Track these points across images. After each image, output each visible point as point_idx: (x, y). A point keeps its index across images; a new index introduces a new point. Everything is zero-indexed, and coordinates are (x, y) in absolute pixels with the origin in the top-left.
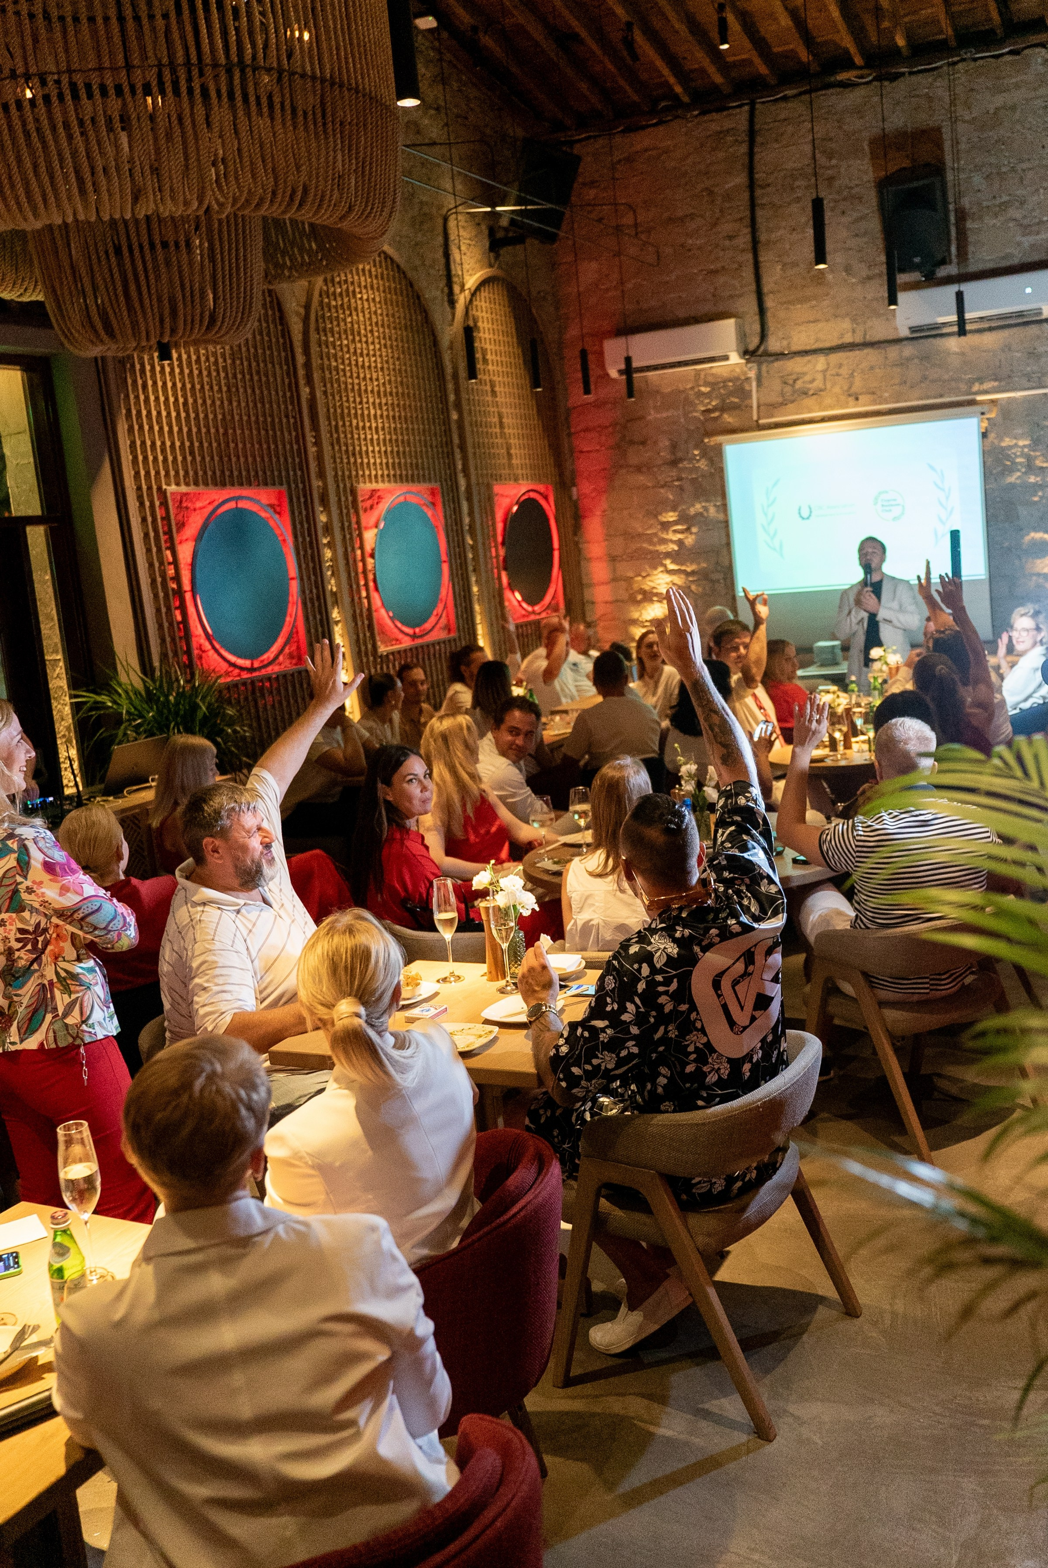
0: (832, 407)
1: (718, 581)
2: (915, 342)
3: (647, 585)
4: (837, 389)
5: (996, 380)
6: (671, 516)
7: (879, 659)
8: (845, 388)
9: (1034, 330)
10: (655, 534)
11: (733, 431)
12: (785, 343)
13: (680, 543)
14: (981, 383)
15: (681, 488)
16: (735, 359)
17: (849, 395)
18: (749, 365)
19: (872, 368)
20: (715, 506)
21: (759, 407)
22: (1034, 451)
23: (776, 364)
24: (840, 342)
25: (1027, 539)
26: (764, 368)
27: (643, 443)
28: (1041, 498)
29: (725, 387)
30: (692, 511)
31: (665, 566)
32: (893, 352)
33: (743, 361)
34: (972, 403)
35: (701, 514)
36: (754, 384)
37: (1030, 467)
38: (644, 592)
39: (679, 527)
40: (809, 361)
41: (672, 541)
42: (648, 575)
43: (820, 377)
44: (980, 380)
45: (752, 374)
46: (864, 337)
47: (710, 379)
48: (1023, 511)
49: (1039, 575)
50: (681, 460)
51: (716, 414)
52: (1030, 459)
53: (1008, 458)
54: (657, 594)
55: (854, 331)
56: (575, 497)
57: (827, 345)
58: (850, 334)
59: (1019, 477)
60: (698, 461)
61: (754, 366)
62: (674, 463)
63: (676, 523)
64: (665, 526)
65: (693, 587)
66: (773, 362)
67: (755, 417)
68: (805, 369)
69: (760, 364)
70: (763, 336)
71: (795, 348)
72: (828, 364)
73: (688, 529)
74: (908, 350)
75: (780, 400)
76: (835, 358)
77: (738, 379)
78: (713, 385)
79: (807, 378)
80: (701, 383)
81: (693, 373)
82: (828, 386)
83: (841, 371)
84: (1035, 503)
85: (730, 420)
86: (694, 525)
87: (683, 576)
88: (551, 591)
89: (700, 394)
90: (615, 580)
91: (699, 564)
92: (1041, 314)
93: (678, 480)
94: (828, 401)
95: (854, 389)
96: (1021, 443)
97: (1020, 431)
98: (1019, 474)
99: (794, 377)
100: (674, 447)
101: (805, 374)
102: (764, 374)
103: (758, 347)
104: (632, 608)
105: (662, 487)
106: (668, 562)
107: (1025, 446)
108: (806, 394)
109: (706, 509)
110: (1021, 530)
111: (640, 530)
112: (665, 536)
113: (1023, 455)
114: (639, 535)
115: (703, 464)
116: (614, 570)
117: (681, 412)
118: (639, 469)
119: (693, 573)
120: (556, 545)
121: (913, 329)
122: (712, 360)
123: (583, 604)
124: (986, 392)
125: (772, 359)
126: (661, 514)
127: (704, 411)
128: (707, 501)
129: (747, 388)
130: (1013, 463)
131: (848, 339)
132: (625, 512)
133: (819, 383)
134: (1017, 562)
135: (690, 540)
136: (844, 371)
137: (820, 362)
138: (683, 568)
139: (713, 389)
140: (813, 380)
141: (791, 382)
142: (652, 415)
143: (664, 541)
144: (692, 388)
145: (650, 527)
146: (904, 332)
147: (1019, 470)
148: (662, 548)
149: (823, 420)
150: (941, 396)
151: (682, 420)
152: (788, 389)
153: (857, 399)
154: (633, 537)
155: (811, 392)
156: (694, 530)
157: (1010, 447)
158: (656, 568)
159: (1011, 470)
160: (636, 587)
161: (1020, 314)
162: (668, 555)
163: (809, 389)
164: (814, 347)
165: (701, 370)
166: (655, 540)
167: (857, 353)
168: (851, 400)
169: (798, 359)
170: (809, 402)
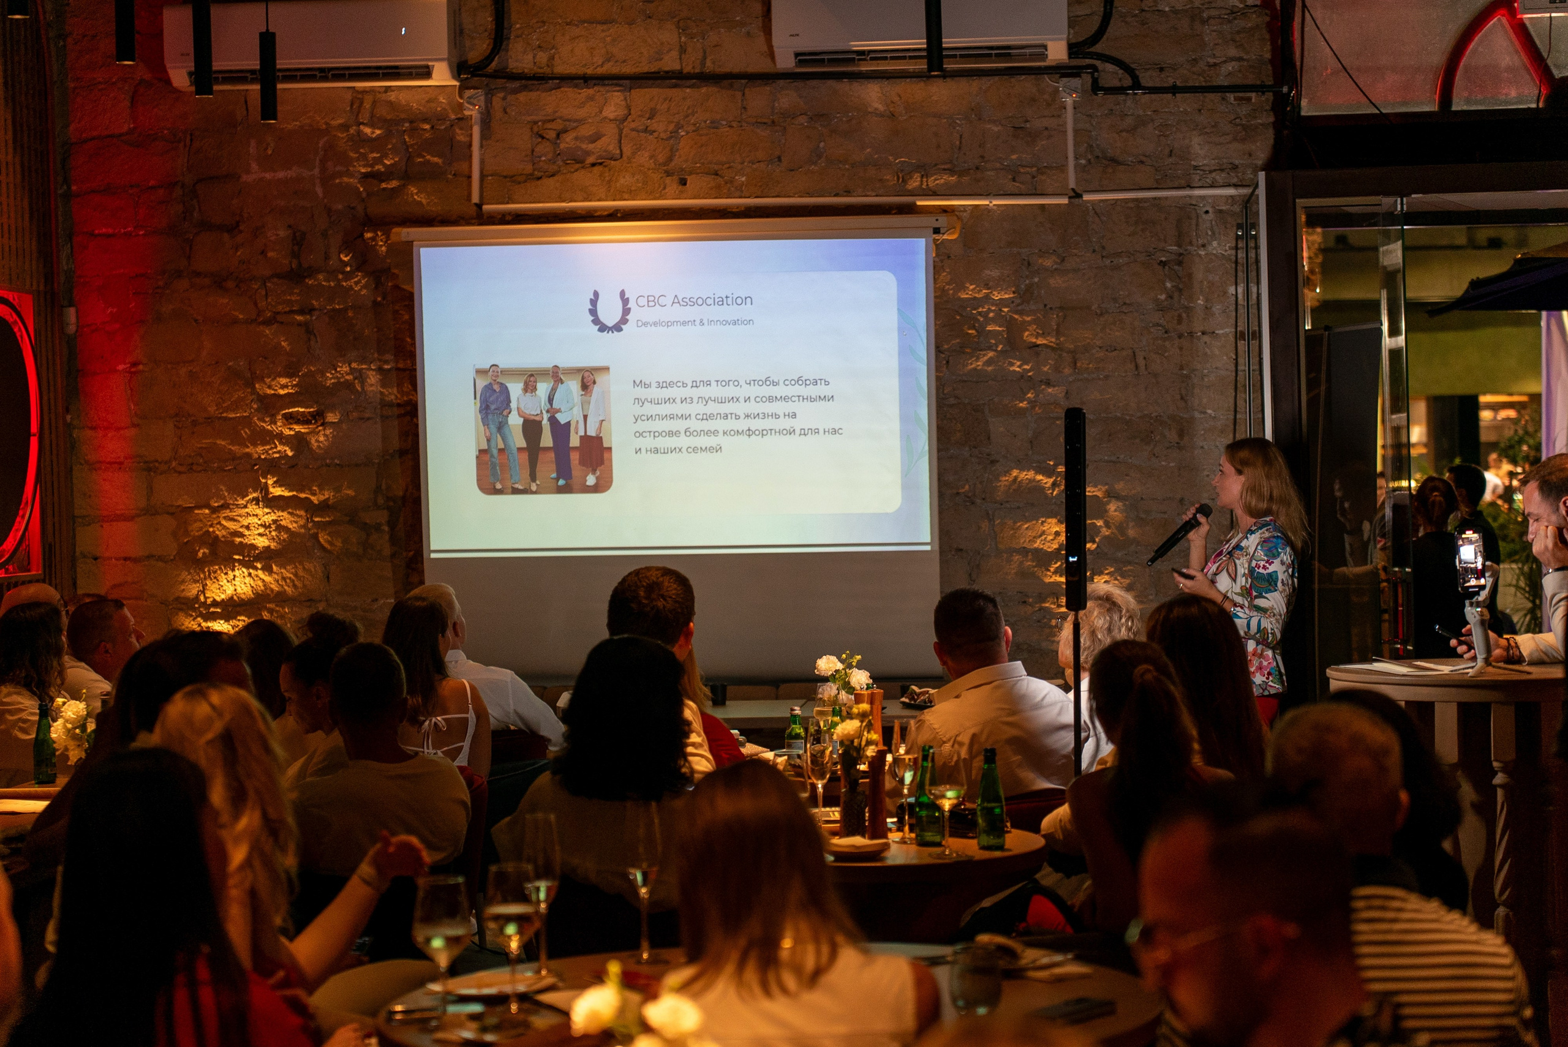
0: (633, 195)
1: (378, 528)
2: (799, 84)
3: (226, 526)
4: (643, 158)
5: (951, 171)
6: (283, 386)
7: (832, 678)
8: (661, 158)
9: (1024, 86)
10: (247, 421)
11: (428, 221)
12: (542, 56)
13: (299, 443)
14: (925, 175)
15: (307, 328)
16: (442, 76)
17: (668, 174)
18: (469, 93)
19: (715, 125)
20: (380, 370)
21: (483, 177)
22: (1021, 313)
23: (522, 97)
24: (653, 68)
25: (1005, 480)
26: (497, 101)
27: (232, 229)
28: (1033, 403)
29: (413, 130)
30: (330, 379)
31: (265, 489)
32: (758, 99)
33: (456, 83)
34: (909, 209)
35: (349, 385)
36: (476, 131)
37: (1013, 344)
38: (213, 542)
39: (300, 410)
40: (591, 98)
41: (280, 437)
42: (225, 506)
43: (611, 130)
44: (925, 170)
45: (473, 112)
46: (703, 63)
47: (383, 111)
48: (997, 426)
49: (1025, 551)
50: (312, 272)
51: (394, 184)
52: (1013, 330)
53: (972, 321)
54: (245, 548)
55: (683, 50)
56: (72, 329)
57: (627, 69)
58: (675, 54)
59: (989, 362)
60: (348, 276)
61: (480, 95)
62: (296, 276)
63: (292, 400)
64: (270, 405)
65: (323, 538)
66: (515, 91)
67: (475, 199)
68: (581, 113)
69: (490, 94)
70: (500, 38)
71: (560, 69)
72: (629, 108)
73: (317, 417)
74: (788, 97)
75: (529, 168)
76: (644, 97)
77: (442, 118)
78: (390, 125)
79: (586, 131)
80: (365, 116)
81: (349, 96)
82: (627, 150)
83: (654, 124)
84: (1022, 412)
85: (421, 198)
86: (332, 408)
87: (301, 513)
88: (20, 526)
89: (361, 141)
90: (150, 511)
91: (337, 490)
92: (1043, 56)
93: (301, 312)
94: (625, 180)
95: (677, 162)
96: (996, 296)
97: (995, 273)
98: (991, 354)
99: (558, 125)
100: (298, 241)
101: (581, 122)
102: (498, 114)
103: (489, 59)
104: (184, 575)
105: (268, 323)
106: (270, 481)
107: (1002, 303)
108: (580, 161)
109: (361, 376)
110: (993, 462)
111: (212, 409)
112: (267, 426)
113: (999, 318)
114: (209, 420)
115: (359, 284)
116: (150, 489)
117: (316, 171)
118: (219, 282)
119: (324, 507)
120: (34, 428)
121: (802, 58)
122: (394, 72)
123: (73, 560)
124: (934, 194)
125: (516, 84)
126: (261, 379)
127: (366, 176)
128: (363, 360)
129: (461, 137)
130: (981, 332)
131: (671, 63)
132: (183, 371)
133: (608, 143)
134: (985, 525)
135: (320, 439)
136: (660, 125)
137: (614, 103)
138: (303, 496)
139: (388, 134)
140: (595, 138)
141: (552, 135)
142: (254, 173)
143: (267, 437)
144: (345, 127)
145: (236, 406)
146: (785, 61)
147: (990, 348)
148: (259, 451)
149: (613, 216)
150: (848, 193)
151: (319, 190)
152: (544, 150)
153: (683, 182)
154: (195, 423)
155: (591, 159)
156: (332, 417)
157: (976, 302)
158: (242, 493)
159: (978, 348)
160: (195, 529)
161: (1004, 52)
162: (272, 466)
163: (588, 153)
164: (600, 71)
165: (365, 91)
166: (245, 432)
167: (688, 94)
168: (672, 185)
169: (568, 91)
170: (582, 177)
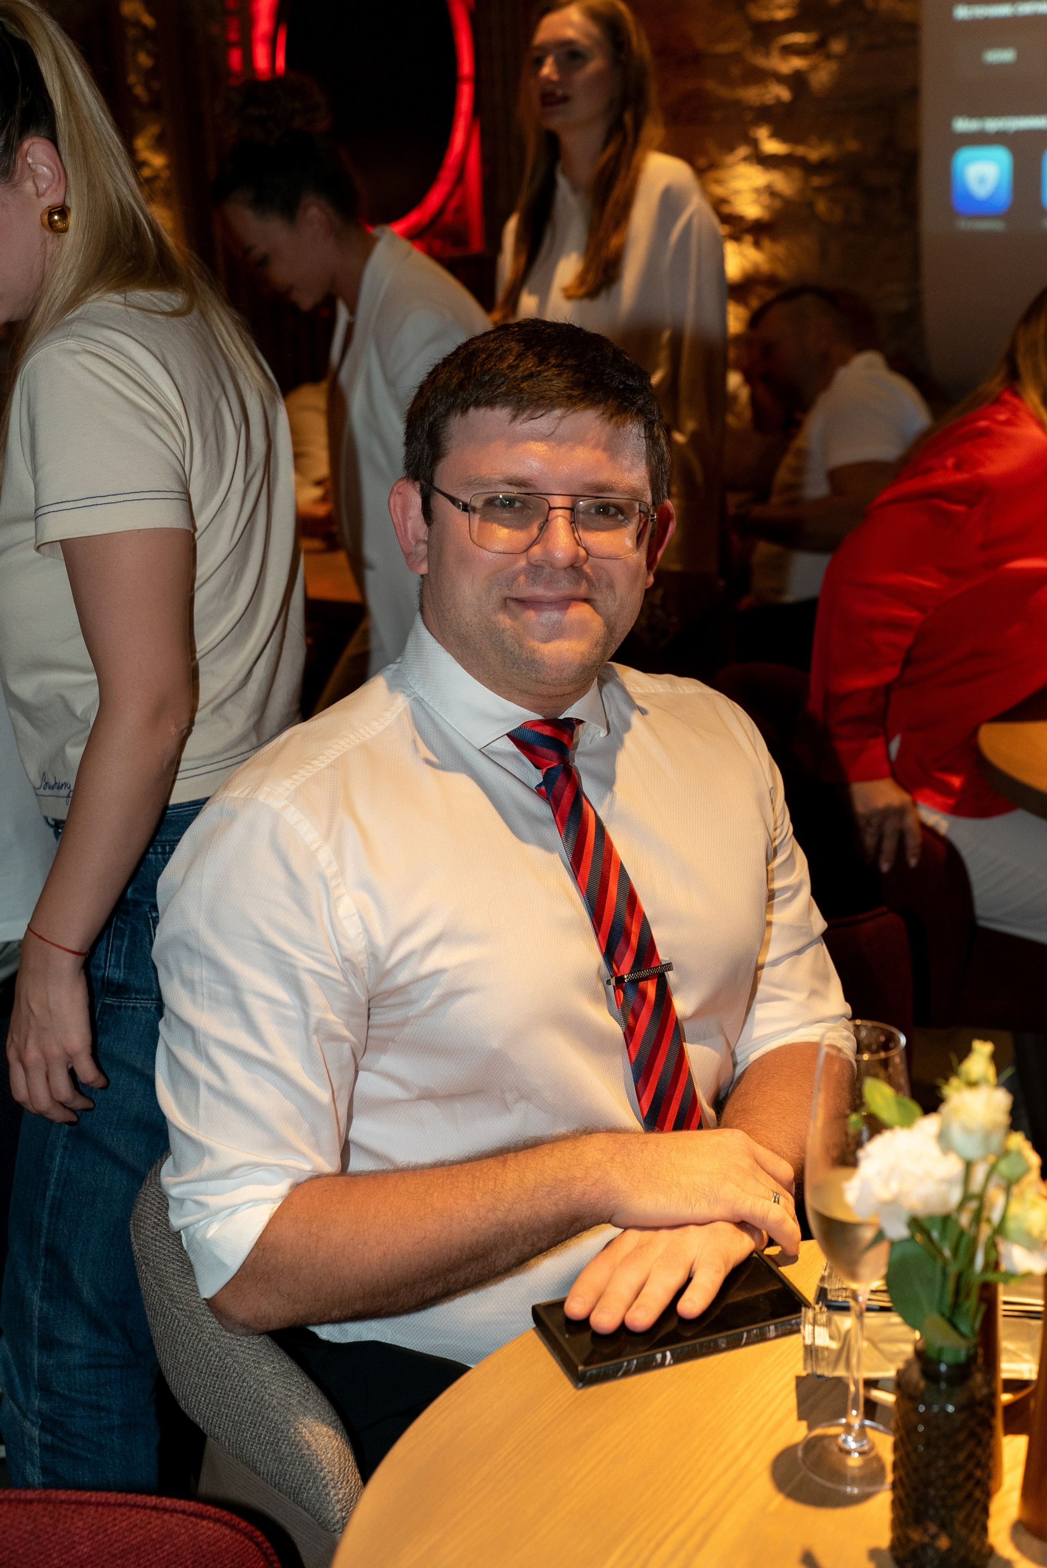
1: (881, 192)
6: (777, 7)
10: (736, 57)
13: (797, 81)
31: (756, 143)
39: (798, 38)
41: (778, 76)
63: (790, 25)
64: (765, 34)
65: (821, 206)
73: (821, 45)
86: (838, 33)
87: (797, 173)
91: (840, 141)
106: (762, 133)
111: (700, 43)
112: (761, 61)
114: (699, 56)
119: (822, 167)
120: (466, 67)
135: (823, 75)
138: (800, 151)
143: (760, 76)
145: (725, 36)
148: (752, 95)
154: (681, 61)
156: (837, 46)
158: (731, 149)
162: (765, 113)
166: (736, 71)
